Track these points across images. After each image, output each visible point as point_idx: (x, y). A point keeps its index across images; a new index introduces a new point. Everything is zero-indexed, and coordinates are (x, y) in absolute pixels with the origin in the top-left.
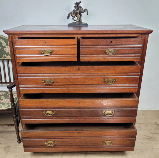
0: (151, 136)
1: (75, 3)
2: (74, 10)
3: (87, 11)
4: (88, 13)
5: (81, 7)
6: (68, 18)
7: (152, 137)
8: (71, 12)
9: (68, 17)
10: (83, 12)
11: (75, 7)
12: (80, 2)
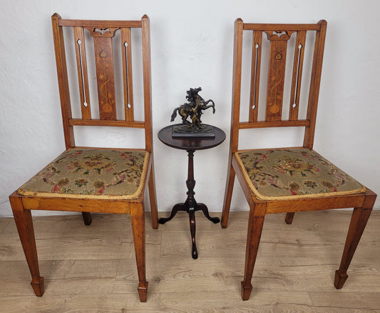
1: (189, 90)
2: (186, 103)
3: (213, 106)
4: (214, 110)
5: (202, 99)
6: (172, 119)
8: (179, 106)
9: (174, 116)
10: (204, 109)
11: (187, 97)
12: (200, 89)
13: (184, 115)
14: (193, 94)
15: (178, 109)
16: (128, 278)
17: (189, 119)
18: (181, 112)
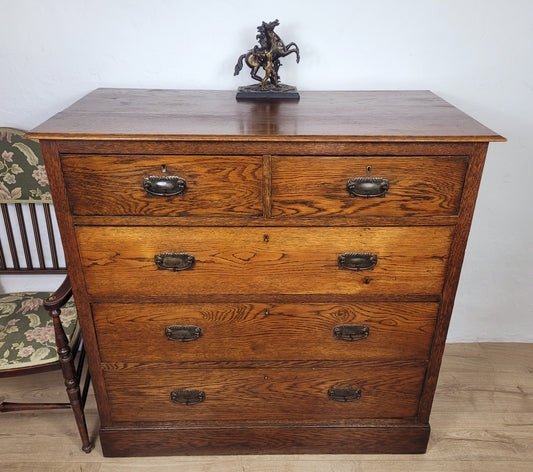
0: (507, 434)
1: (261, 25)
2: (257, 47)
3: (297, 51)
4: (298, 58)
6: (237, 73)
7: (508, 438)
8: (246, 52)
9: (238, 67)
10: (284, 56)
11: (258, 37)
12: (276, 23)
13: (255, 64)
14: (267, 32)
15: (244, 56)
17: (260, 73)
18: (250, 61)
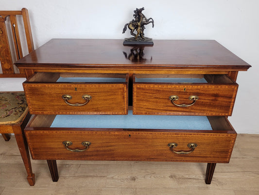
13: (133, 28)
14: (138, 13)
15: (127, 24)
16: (115, 177)
17: (135, 32)
18: (130, 27)
